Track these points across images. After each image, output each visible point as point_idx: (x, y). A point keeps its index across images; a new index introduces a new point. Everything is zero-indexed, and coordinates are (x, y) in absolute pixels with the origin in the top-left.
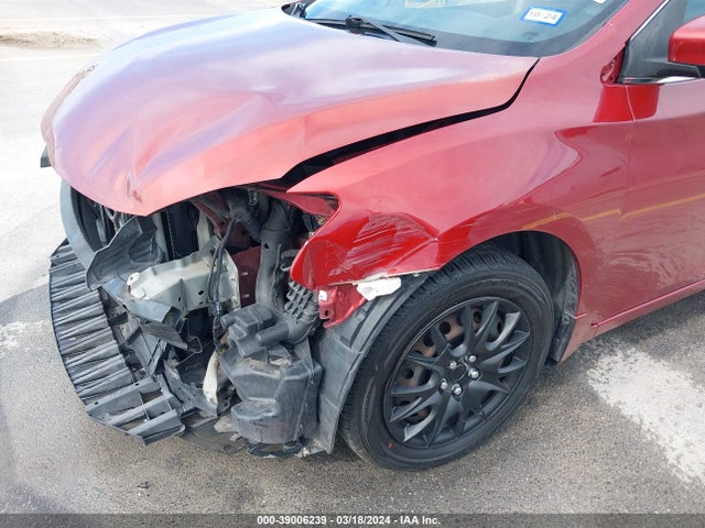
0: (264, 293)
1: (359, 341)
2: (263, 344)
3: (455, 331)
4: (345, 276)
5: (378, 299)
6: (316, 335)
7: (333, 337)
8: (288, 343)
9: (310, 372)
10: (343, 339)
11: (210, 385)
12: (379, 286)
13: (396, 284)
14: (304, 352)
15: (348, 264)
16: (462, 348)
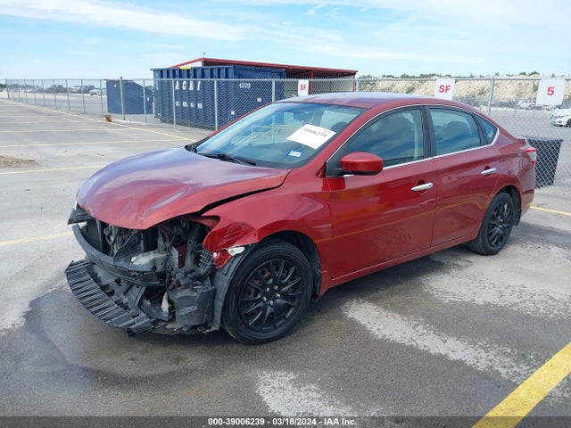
0: (189, 261)
1: (229, 274)
2: (191, 279)
3: (267, 274)
4: (223, 246)
5: (237, 255)
6: (212, 273)
7: (219, 274)
8: (200, 279)
9: (210, 289)
10: (223, 274)
11: (165, 306)
12: (235, 250)
13: (242, 249)
14: (208, 282)
15: (224, 241)
16: (271, 281)
